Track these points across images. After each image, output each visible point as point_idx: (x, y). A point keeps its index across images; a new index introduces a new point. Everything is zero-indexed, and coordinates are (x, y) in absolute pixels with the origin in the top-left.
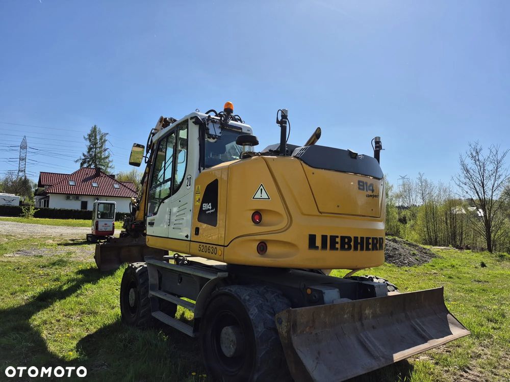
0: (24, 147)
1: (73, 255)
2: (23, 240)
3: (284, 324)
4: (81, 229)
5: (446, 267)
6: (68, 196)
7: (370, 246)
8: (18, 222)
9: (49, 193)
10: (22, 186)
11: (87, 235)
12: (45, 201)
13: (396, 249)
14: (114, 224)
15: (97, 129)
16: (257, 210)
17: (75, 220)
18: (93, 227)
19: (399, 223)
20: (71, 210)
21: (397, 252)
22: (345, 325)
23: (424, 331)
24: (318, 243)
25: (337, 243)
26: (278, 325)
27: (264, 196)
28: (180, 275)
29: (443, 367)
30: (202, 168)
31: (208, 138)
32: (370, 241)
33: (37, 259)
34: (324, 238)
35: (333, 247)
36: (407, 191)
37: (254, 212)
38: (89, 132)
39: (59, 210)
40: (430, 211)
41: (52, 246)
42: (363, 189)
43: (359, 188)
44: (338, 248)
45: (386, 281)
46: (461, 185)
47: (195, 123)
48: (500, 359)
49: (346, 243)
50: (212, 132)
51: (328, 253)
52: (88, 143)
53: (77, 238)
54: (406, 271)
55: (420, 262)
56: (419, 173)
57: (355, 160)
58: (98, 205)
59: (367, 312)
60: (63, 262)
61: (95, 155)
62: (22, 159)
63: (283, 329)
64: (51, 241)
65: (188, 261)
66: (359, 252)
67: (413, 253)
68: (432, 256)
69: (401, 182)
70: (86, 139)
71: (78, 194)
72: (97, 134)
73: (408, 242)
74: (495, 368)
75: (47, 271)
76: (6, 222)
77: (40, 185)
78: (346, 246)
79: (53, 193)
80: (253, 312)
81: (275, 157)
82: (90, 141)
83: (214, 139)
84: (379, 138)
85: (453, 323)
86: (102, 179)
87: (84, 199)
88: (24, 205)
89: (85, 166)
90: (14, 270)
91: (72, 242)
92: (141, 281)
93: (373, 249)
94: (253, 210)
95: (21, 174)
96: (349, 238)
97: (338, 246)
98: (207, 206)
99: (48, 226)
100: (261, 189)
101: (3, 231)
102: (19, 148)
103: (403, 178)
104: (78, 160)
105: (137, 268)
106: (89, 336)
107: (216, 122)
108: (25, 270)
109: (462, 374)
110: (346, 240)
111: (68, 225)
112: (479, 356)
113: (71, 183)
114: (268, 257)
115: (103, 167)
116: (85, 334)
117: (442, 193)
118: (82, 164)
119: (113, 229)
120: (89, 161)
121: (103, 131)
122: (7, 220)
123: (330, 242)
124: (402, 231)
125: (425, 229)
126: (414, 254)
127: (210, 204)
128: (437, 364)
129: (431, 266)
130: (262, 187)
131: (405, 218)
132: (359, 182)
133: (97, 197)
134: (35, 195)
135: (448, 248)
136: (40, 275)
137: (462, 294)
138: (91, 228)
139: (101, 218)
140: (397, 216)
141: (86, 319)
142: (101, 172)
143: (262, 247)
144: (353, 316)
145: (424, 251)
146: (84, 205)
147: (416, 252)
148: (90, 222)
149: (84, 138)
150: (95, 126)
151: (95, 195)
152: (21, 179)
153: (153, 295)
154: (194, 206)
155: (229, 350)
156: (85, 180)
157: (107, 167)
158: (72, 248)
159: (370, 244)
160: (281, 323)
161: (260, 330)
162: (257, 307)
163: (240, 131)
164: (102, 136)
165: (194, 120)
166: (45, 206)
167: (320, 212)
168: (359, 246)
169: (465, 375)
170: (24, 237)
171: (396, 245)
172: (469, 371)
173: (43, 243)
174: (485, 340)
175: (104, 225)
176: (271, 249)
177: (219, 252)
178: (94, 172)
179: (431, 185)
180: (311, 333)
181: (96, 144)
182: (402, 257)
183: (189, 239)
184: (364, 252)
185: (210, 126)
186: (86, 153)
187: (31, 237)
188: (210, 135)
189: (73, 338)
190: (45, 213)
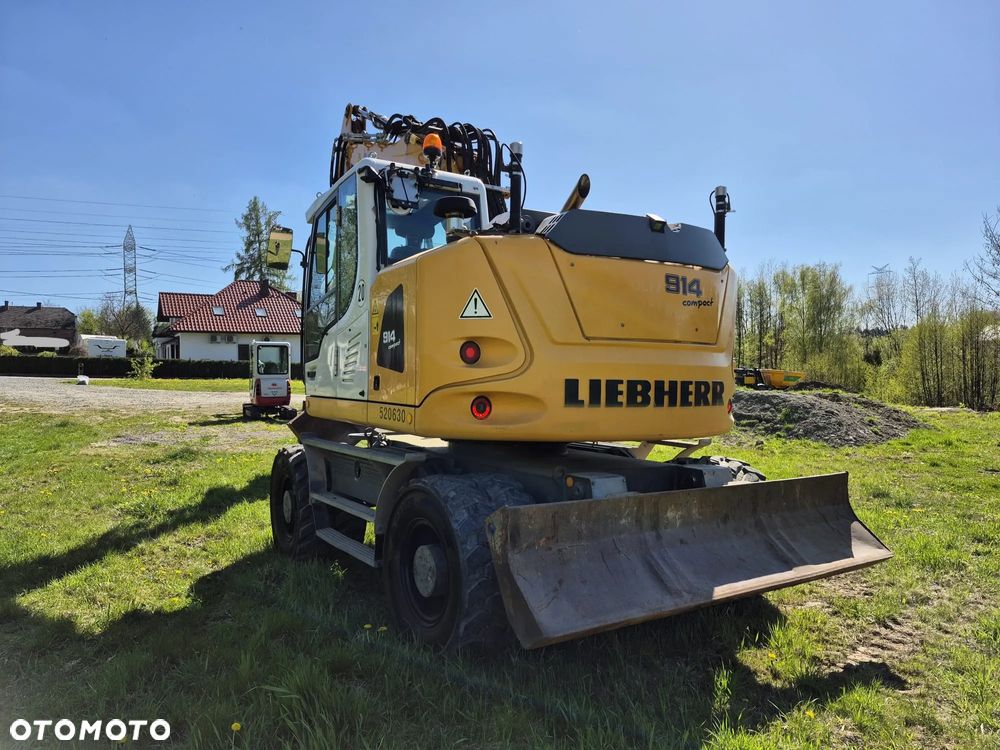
0: (129, 246)
1: (212, 442)
2: (129, 419)
3: (498, 533)
4: (236, 397)
5: (934, 446)
6: (213, 336)
7: (692, 398)
8: (123, 387)
9: (177, 332)
10: (131, 321)
11: (244, 405)
12: (172, 346)
13: (832, 413)
14: (288, 384)
15: (260, 205)
16: (472, 338)
17: (226, 380)
18: (252, 391)
19: (864, 365)
20: (221, 362)
21: (833, 420)
22: (622, 536)
23: (792, 550)
24: (584, 393)
25: (621, 393)
26: (489, 536)
27: (482, 311)
28: (357, 463)
29: (845, 620)
30: (382, 266)
31: (394, 207)
32: (692, 388)
33: (146, 450)
34: (595, 385)
35: (612, 400)
36: (884, 298)
37: (462, 342)
38: (246, 212)
39: (199, 362)
40: (930, 337)
41: (177, 427)
42: (677, 291)
43: (668, 290)
44: (621, 403)
45: (744, 464)
46: (985, 280)
47: (366, 179)
48: (965, 604)
49: (640, 393)
50: (398, 194)
51: (603, 411)
52: (245, 233)
53: (227, 412)
54: (847, 455)
55: (881, 437)
56: (911, 259)
57: (662, 234)
58: (258, 348)
59: (670, 514)
60: (192, 453)
61: (260, 256)
62: (130, 270)
63: (496, 542)
64: (178, 419)
65: (388, 441)
66: (666, 409)
67: (870, 421)
68: (911, 424)
69: (873, 279)
70: (240, 226)
71: (230, 332)
72: (261, 214)
73: (864, 400)
74: (950, 620)
75: (160, 468)
76: (104, 388)
77: (161, 317)
78: (639, 399)
79: (185, 331)
80: (459, 518)
81: (501, 237)
82: (248, 228)
83: (405, 208)
84: (724, 188)
85: (861, 539)
86: (271, 302)
87: (243, 340)
88: (135, 356)
89: (243, 277)
90: (103, 468)
91: (217, 419)
92: (297, 477)
93: (697, 403)
94: (461, 339)
95: (128, 298)
96: (646, 385)
97: (622, 399)
98: (390, 336)
99: (176, 392)
100: (476, 299)
101: (97, 403)
102: (121, 250)
103: (880, 271)
104: (229, 267)
105: (291, 455)
106: (215, 574)
107: (407, 176)
108: (122, 468)
109: (878, 630)
110: (639, 388)
111: (214, 389)
112: (925, 601)
113: (217, 311)
114: (495, 422)
115: (275, 278)
116: (208, 571)
117: (959, 298)
118: (237, 274)
119: (289, 393)
120: (249, 269)
121: (272, 208)
122: (105, 384)
123: (606, 393)
124: (870, 381)
125: (918, 374)
126: (871, 423)
127: (393, 332)
128: (835, 613)
129: (904, 444)
130: (476, 295)
131: (877, 353)
132: (668, 277)
133: (267, 336)
134: (154, 336)
135: (957, 409)
136: (146, 476)
137: (947, 495)
138: (248, 394)
139: (265, 374)
140: (861, 350)
141: (213, 545)
142: (272, 289)
143: (482, 404)
144: (638, 521)
145: (895, 415)
146: (244, 351)
147: (876, 418)
148: (247, 382)
149: (237, 222)
150: (255, 198)
151: (263, 333)
152: (129, 308)
153: (317, 501)
154: (372, 337)
155: (426, 585)
156: (243, 305)
157: (284, 277)
158: (211, 430)
159: (691, 393)
160: (493, 532)
161: (468, 547)
162: (467, 509)
163: (459, 190)
164: (270, 217)
165: (363, 174)
166: (173, 356)
167: (587, 338)
168: (666, 398)
169: (883, 631)
170: (133, 413)
171: (835, 406)
172: (893, 626)
173: (164, 421)
174: (947, 573)
175: (271, 386)
176: (498, 409)
177: (409, 418)
178: (256, 289)
179: (935, 282)
180: (550, 549)
181: (259, 233)
182: (844, 429)
183: (365, 398)
184: (678, 409)
185: (396, 184)
186: (242, 254)
187: (145, 412)
188: (396, 201)
189: (186, 576)
190: (173, 369)
